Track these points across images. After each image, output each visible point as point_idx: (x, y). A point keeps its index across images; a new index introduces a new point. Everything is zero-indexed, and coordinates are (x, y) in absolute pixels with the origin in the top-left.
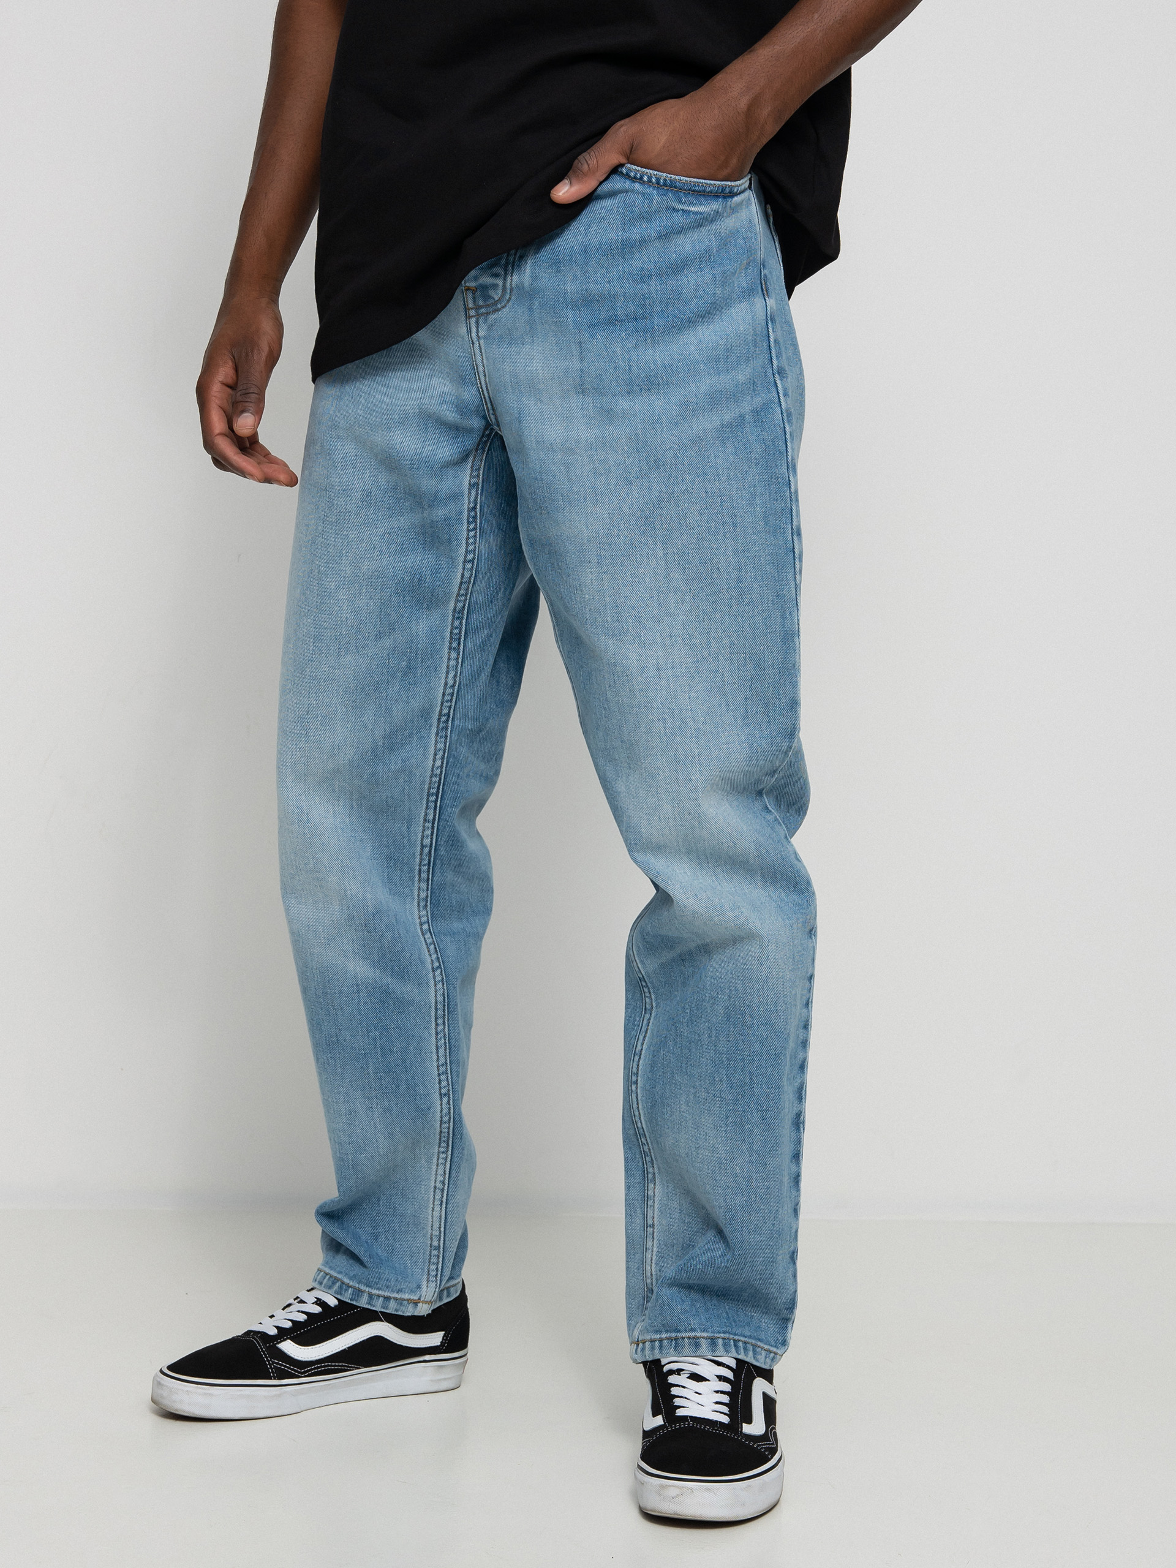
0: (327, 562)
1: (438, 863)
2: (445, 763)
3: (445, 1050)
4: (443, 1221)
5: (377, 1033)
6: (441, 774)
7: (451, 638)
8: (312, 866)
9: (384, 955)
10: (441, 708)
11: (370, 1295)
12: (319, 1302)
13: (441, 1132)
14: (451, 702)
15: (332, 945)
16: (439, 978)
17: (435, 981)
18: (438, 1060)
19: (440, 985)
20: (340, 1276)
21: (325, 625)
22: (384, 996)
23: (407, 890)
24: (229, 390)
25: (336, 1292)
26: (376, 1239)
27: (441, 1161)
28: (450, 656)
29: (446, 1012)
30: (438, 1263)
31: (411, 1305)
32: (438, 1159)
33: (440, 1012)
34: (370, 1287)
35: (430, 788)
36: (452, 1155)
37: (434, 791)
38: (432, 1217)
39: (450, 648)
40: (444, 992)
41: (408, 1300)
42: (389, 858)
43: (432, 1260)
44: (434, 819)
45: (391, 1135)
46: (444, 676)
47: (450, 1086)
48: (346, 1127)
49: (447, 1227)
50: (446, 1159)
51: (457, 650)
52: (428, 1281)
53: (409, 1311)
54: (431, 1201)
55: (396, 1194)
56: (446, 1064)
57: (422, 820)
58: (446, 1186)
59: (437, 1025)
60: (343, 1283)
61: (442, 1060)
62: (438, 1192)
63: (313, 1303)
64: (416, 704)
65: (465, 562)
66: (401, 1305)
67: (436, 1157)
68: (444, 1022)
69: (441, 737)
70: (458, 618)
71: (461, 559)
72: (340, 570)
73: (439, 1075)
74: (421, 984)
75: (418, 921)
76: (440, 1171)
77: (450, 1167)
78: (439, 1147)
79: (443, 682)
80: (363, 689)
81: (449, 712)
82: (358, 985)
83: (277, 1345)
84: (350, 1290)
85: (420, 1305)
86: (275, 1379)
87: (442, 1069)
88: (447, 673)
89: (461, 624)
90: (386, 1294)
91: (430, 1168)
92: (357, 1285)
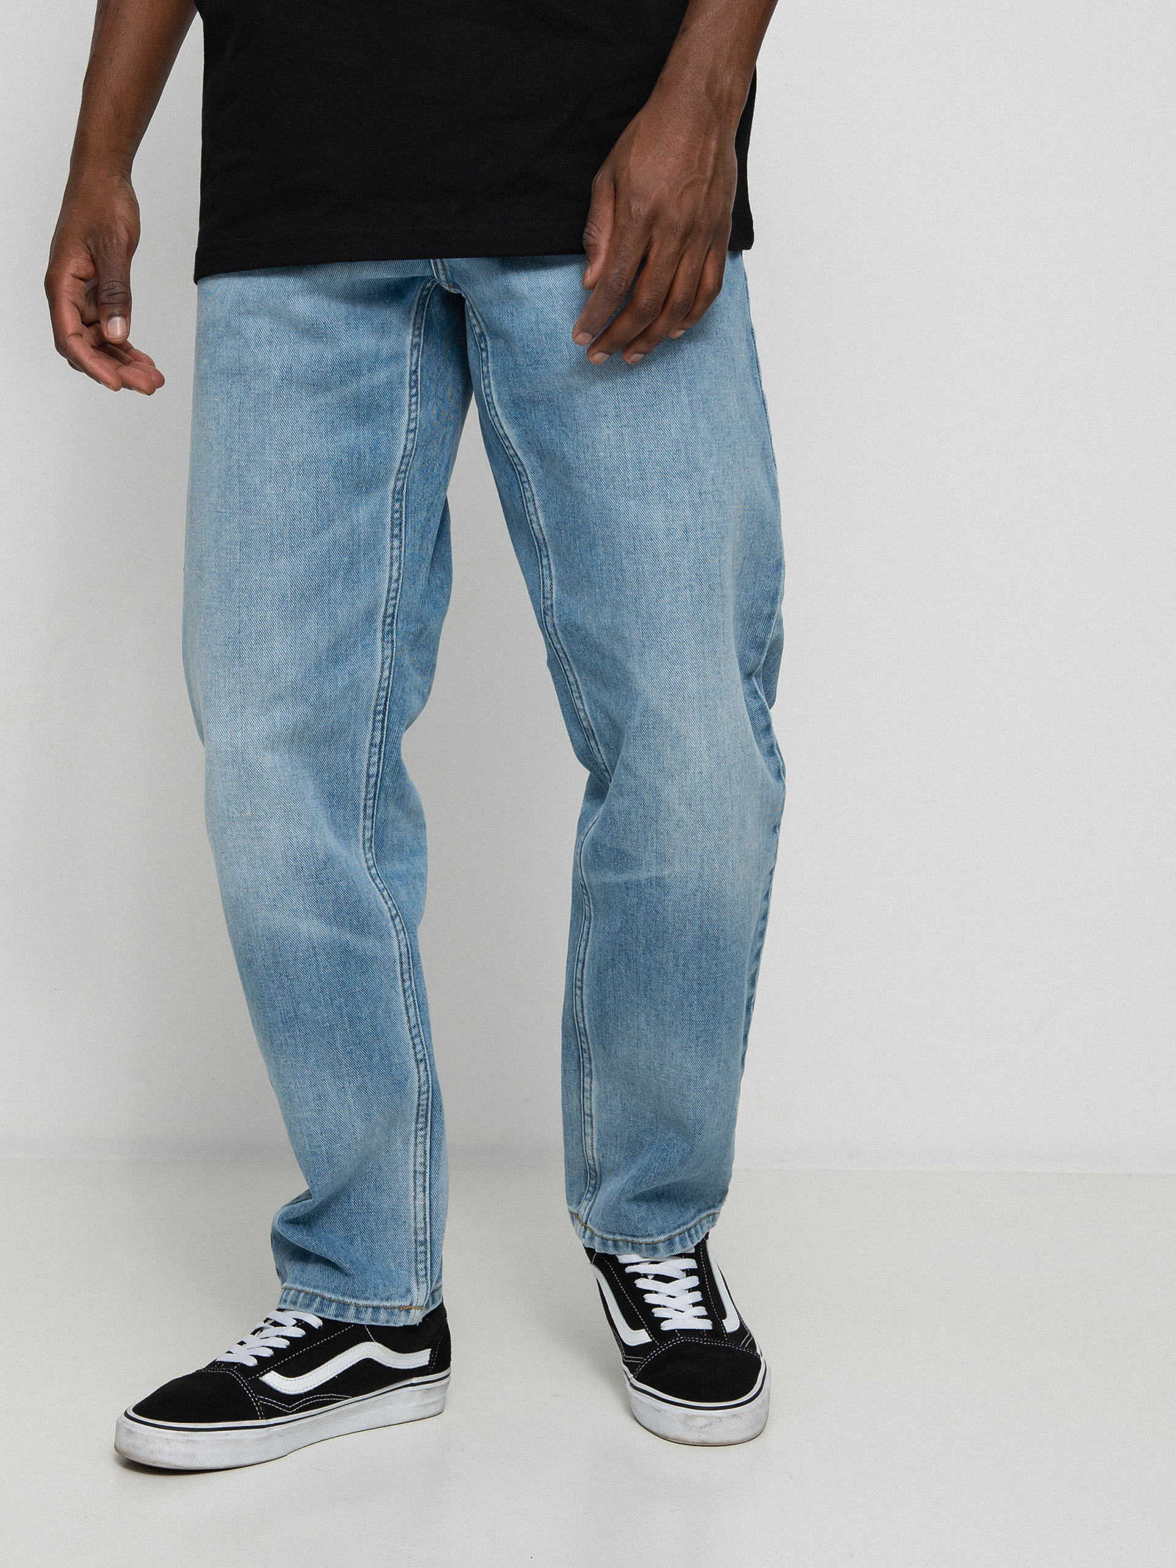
0: (248, 455)
1: (383, 795)
2: (392, 673)
3: (415, 1009)
4: (428, 1211)
5: (343, 1000)
6: (388, 688)
7: (392, 523)
8: (249, 813)
9: (340, 910)
10: (386, 607)
11: (357, 1307)
12: (300, 1324)
13: (419, 1105)
14: (396, 599)
15: (279, 905)
16: (399, 927)
17: (397, 931)
18: (409, 1021)
19: (402, 935)
20: (318, 1291)
21: (253, 527)
22: (345, 956)
23: (351, 832)
24: (82, 283)
25: (317, 1310)
26: (351, 1243)
27: (420, 1139)
28: (392, 544)
29: (411, 964)
30: (426, 1261)
31: (403, 1313)
32: (416, 1138)
33: (405, 966)
34: (357, 1298)
35: (377, 705)
36: (431, 1131)
37: (381, 708)
38: (415, 1207)
39: (392, 536)
40: (406, 942)
41: (399, 1308)
42: (331, 795)
43: (419, 1258)
44: (381, 742)
45: (368, 1116)
46: (388, 568)
47: (425, 1050)
48: (315, 1115)
49: (434, 1215)
50: (425, 1137)
51: (398, 536)
52: (418, 1283)
53: (401, 1321)
54: (412, 1189)
55: (369, 1188)
56: (418, 1025)
57: (367, 745)
58: (428, 1168)
59: (403, 981)
60: (323, 1298)
61: (413, 1021)
62: (420, 1177)
63: (294, 1326)
64: (361, 605)
65: (408, 431)
66: (392, 1314)
67: (413, 1136)
68: (410, 977)
69: (388, 642)
70: (398, 500)
71: (404, 428)
72: (265, 461)
73: (412, 1038)
74: (382, 936)
75: (365, 865)
76: (420, 1152)
77: (431, 1145)
78: (417, 1123)
79: (387, 575)
80: (303, 595)
81: (394, 612)
82: (314, 948)
83: (260, 1378)
84: (334, 1305)
85: (412, 1311)
86: (262, 1419)
87: (415, 1031)
88: (392, 564)
89: (401, 506)
90: (376, 1303)
91: (407, 1150)
92: (341, 1299)
